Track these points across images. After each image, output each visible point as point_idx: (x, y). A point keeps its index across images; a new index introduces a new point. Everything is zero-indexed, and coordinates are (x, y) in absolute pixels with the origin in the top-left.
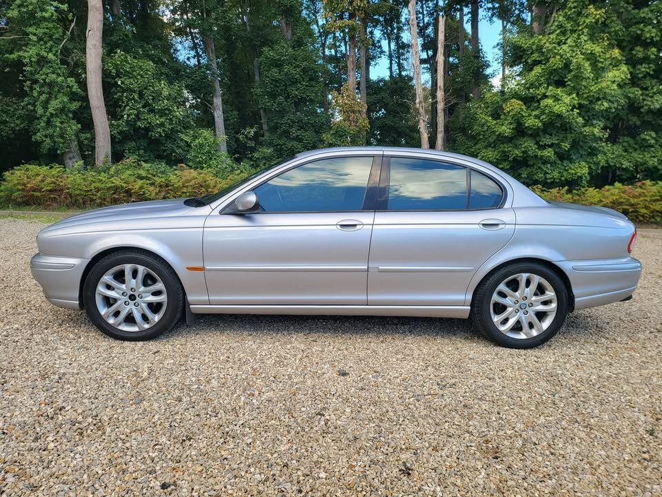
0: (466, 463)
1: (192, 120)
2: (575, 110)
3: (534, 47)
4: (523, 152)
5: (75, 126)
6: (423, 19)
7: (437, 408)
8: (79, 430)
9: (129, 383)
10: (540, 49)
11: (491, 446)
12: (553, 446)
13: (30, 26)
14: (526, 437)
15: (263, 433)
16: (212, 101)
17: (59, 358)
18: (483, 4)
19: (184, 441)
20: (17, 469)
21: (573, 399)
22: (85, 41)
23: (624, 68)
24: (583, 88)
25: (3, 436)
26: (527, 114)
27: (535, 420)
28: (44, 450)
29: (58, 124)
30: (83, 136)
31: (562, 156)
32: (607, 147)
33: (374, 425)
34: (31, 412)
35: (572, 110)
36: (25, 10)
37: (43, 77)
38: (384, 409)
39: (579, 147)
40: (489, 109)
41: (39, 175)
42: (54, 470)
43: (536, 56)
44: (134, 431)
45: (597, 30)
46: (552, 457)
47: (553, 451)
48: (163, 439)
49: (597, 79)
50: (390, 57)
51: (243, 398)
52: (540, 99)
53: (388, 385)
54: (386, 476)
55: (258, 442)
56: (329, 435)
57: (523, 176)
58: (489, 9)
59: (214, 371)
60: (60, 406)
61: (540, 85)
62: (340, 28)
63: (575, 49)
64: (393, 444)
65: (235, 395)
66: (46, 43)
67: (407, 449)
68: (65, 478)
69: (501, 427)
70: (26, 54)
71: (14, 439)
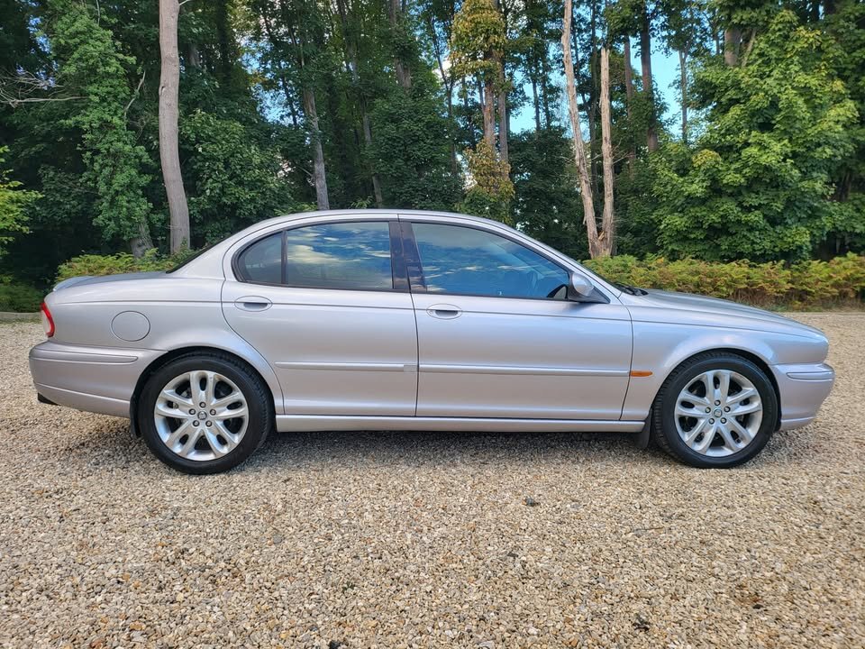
0: (719, 615)
1: (290, 192)
2: (788, 160)
3: (729, 82)
4: (722, 217)
5: (146, 206)
6: (577, 55)
7: (667, 545)
8: (211, 577)
9: (262, 518)
10: (736, 85)
11: (747, 592)
12: (830, 591)
13: (91, 83)
14: (791, 580)
15: (443, 579)
16: (313, 168)
17: (168, 490)
18: (656, 32)
19: (345, 589)
20: (144, 626)
21: (845, 531)
22: (157, 100)
23: (850, 104)
24: (797, 131)
25: (119, 586)
26: (724, 168)
27: (800, 558)
28: (172, 603)
29: (125, 204)
30: (155, 217)
31: (773, 221)
32: (834, 207)
33: (587, 568)
34: (148, 556)
35: (784, 160)
36: (84, 65)
37: (106, 146)
38: (596, 548)
39: (795, 209)
40: (673, 163)
41: (104, 267)
42: (190, 626)
43: (732, 93)
44: (281, 578)
45: (810, 58)
46: (832, 605)
47: (832, 597)
48: (318, 587)
49: (815, 119)
50: (536, 104)
51: (409, 536)
52: (741, 148)
53: (594, 517)
54: (617, 632)
55: (440, 590)
56: (530, 581)
57: (723, 247)
58: (664, 38)
59: (365, 501)
60: (182, 548)
61: (740, 130)
62: (473, 70)
63: (783, 83)
64: (617, 591)
65: (399, 532)
66: (109, 104)
67: (638, 597)
68: (207, 635)
69: (756, 569)
70: (85, 119)
71: (133, 589)
